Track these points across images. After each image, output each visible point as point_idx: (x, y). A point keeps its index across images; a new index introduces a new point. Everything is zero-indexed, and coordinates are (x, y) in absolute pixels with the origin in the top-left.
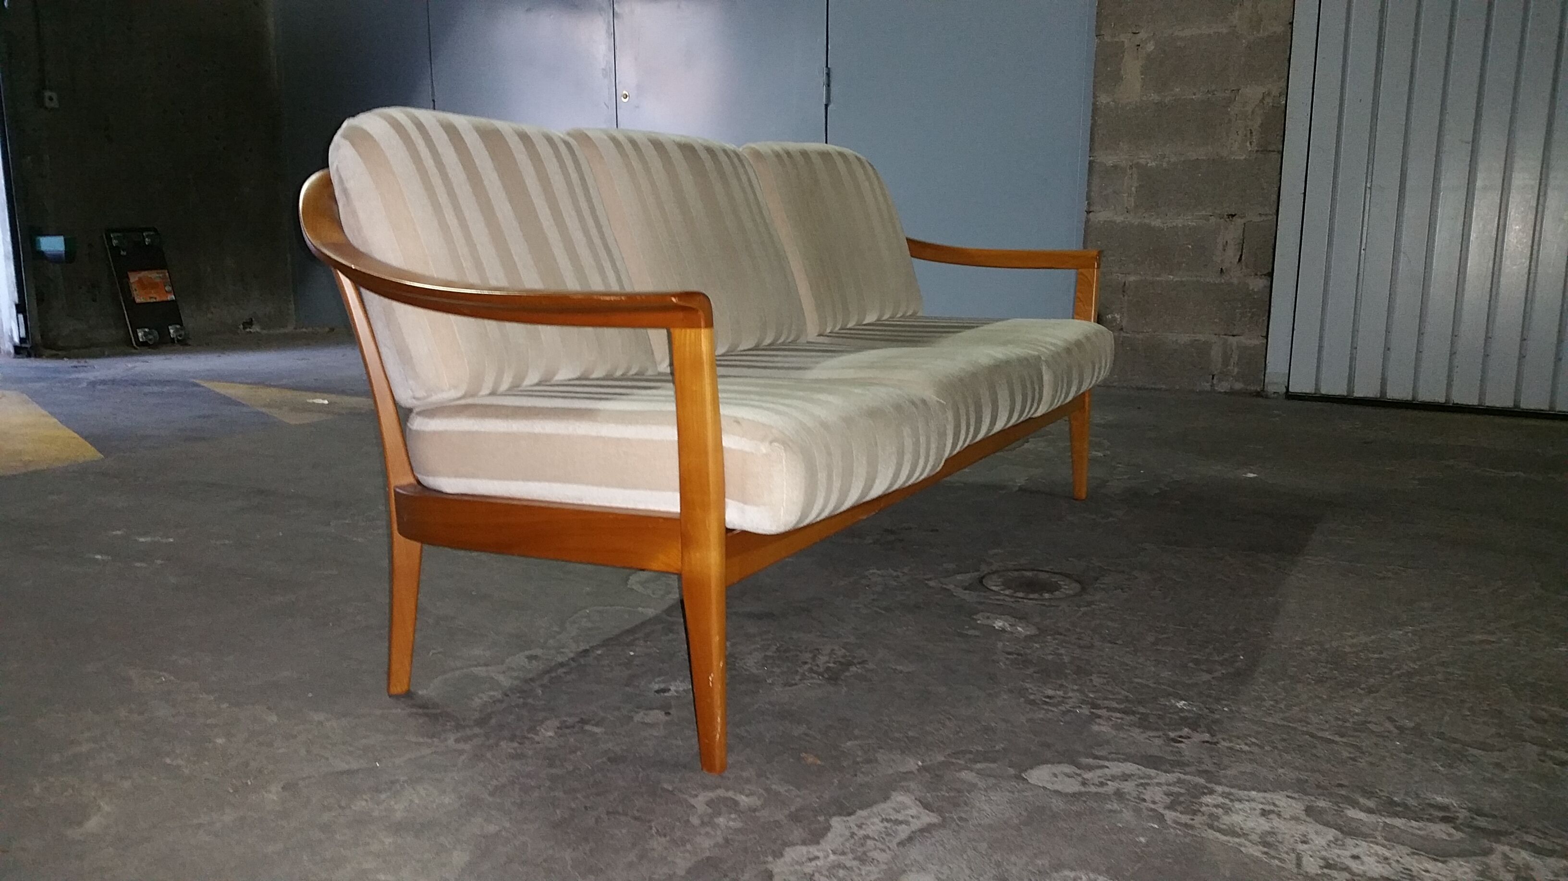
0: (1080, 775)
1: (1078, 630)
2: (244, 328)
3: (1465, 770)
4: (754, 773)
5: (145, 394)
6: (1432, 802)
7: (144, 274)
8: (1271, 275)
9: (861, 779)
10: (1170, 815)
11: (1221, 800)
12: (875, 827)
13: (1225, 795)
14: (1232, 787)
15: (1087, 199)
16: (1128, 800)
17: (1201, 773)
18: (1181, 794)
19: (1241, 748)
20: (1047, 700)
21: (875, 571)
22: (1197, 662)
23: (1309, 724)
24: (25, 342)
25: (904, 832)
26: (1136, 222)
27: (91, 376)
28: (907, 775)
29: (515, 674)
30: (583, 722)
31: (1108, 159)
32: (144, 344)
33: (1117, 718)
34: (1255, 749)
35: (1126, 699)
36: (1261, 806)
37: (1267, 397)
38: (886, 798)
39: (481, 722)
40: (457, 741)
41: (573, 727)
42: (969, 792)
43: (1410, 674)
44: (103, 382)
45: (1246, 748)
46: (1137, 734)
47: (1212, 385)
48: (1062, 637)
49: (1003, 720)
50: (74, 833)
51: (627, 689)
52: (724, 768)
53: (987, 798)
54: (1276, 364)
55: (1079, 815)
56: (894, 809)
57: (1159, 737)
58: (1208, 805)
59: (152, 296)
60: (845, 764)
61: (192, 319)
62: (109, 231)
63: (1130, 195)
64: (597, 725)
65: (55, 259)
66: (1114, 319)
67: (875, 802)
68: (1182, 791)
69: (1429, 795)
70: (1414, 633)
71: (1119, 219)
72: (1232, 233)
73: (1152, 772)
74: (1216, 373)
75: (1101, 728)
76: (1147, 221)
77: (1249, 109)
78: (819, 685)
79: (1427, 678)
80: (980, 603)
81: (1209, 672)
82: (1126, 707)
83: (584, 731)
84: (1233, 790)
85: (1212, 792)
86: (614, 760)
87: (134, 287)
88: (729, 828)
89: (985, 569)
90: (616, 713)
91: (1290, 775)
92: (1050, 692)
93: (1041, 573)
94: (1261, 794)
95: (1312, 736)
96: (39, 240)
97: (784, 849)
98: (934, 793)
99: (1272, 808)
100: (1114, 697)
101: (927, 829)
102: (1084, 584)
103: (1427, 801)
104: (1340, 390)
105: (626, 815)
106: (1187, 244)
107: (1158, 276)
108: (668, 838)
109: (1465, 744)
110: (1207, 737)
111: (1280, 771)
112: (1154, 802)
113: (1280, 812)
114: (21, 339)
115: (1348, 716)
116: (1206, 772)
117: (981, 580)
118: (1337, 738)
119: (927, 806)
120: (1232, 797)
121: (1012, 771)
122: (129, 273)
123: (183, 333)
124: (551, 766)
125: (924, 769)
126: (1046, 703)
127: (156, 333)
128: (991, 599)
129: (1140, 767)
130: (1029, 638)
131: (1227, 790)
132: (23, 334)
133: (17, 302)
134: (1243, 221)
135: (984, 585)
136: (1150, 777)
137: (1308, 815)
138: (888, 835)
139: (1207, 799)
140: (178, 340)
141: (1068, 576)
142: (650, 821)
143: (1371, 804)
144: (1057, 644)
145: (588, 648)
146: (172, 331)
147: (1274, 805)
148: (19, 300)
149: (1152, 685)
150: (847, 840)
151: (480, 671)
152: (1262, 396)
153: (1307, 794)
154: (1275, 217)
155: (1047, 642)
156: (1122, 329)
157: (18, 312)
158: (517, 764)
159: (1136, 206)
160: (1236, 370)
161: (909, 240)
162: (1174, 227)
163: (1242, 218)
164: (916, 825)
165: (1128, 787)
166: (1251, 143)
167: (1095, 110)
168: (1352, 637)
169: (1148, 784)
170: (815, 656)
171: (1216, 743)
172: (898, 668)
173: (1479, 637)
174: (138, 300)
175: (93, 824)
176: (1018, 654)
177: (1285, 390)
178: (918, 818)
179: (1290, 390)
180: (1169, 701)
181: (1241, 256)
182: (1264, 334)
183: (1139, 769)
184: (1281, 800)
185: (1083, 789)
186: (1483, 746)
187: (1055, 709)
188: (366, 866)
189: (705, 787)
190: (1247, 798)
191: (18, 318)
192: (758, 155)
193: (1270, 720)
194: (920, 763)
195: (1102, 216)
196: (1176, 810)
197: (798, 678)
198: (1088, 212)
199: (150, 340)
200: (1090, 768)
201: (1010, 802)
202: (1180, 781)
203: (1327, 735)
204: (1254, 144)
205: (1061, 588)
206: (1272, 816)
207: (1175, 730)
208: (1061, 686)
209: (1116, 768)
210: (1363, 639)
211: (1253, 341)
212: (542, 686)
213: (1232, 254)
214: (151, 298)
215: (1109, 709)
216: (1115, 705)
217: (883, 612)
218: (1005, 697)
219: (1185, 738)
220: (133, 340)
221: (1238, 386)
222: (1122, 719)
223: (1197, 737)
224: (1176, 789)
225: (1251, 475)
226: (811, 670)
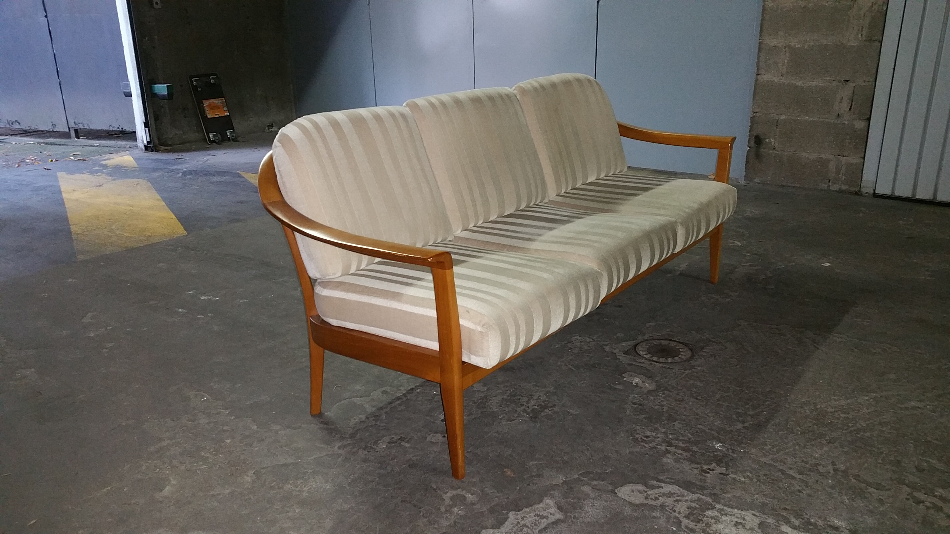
0: (646, 492)
1: (679, 388)
2: (268, 129)
3: (860, 503)
4: (478, 480)
5: (211, 183)
6: (832, 524)
7: (212, 101)
8: (869, 119)
9: (532, 487)
10: (685, 522)
11: (716, 513)
12: (530, 518)
13: (720, 511)
14: (725, 506)
15: (757, 67)
16: (667, 511)
17: (710, 495)
18: (696, 508)
19: (740, 479)
20: (645, 439)
21: (578, 337)
22: (739, 415)
23: (785, 464)
24: (150, 144)
25: (544, 523)
26: (786, 82)
27: (184, 167)
28: (555, 487)
29: (374, 404)
30: (401, 439)
31: (771, 41)
32: (214, 142)
33: (679, 454)
34: (747, 481)
35: (689, 441)
36: (736, 520)
37: (861, 195)
38: (541, 501)
39: (352, 436)
40: (339, 448)
41: (396, 442)
42: (584, 500)
43: (858, 431)
44: (190, 173)
45: (742, 479)
46: (687, 466)
47: (829, 186)
48: (668, 392)
49: (617, 451)
50: (158, 496)
51: (428, 418)
52: (463, 477)
53: (593, 504)
54: (868, 175)
55: (637, 518)
56: (543, 508)
57: (697, 468)
58: (707, 517)
59: (216, 113)
60: (525, 477)
61: (240, 125)
62: (191, 77)
63: (783, 64)
64: (408, 442)
65: (163, 97)
66: (770, 142)
67: (534, 504)
68: (697, 506)
69: (832, 519)
70: (874, 399)
71: (776, 80)
72: (847, 92)
73: (685, 492)
74: (831, 179)
75: (668, 460)
76: (793, 82)
77: (862, 13)
78: (526, 421)
79: (868, 434)
80: (631, 365)
81: (743, 422)
82: (686, 446)
83: (401, 446)
84: (725, 508)
85: (713, 508)
86: (412, 466)
87: (206, 109)
88: (458, 514)
89: (640, 338)
90: (419, 434)
91: (759, 499)
92: (648, 433)
93: (672, 342)
94: (740, 512)
95: (783, 472)
96: (154, 87)
97: (482, 531)
98: (566, 500)
99: (742, 521)
100: (683, 438)
101: (556, 523)
102: (694, 350)
103: (829, 523)
104: (907, 193)
105: (410, 503)
106: (817, 98)
107: (799, 116)
108: (427, 519)
109: (869, 484)
110: (723, 470)
111: (756, 496)
112: (679, 513)
113: (745, 524)
114: (148, 142)
115: (809, 459)
116: (715, 494)
117: (635, 346)
118: (797, 476)
119: (560, 508)
120: (723, 512)
121: (610, 487)
122: (204, 101)
123: (234, 135)
124: (381, 468)
125: (565, 482)
126: (643, 441)
127: (219, 136)
128: (636, 362)
129: (680, 489)
130: (650, 392)
131: (722, 507)
132: (149, 140)
133: (145, 121)
134: (854, 85)
135: (637, 352)
136: (683, 496)
137: (759, 528)
138: (536, 525)
139: (709, 513)
140: (232, 139)
141: (686, 345)
142: (420, 508)
143: (796, 522)
144: (663, 398)
145: (413, 387)
146: (228, 133)
147: (744, 519)
148: (146, 120)
149: (707, 431)
150: (514, 527)
151: (357, 400)
152: (859, 195)
153: (764, 514)
154: (874, 83)
155: (659, 396)
156: (774, 149)
157: (145, 127)
158: (364, 465)
159: (788, 73)
160: (844, 177)
161: (620, 126)
162: (810, 86)
163: (853, 83)
164: (552, 519)
165: (669, 501)
166: (862, 35)
167: (764, 10)
168: (835, 400)
169: (680, 500)
170: (529, 400)
171: (728, 475)
172: (571, 411)
173: (913, 404)
174: (209, 117)
175: (167, 490)
176: (639, 405)
177: (872, 192)
178: (554, 515)
179: (876, 192)
180: (712, 443)
181: (851, 107)
182: (863, 156)
183: (679, 490)
184: (748, 516)
185: (645, 502)
186: (878, 487)
187: (646, 445)
188: (285, 525)
189: (452, 488)
190: (731, 513)
191: (145, 130)
192: (523, 91)
193: (763, 459)
194: (564, 479)
195: (765, 77)
196: (689, 519)
197: (516, 415)
198: (758, 75)
199: (217, 139)
200: (653, 487)
201: (604, 508)
202: (699, 499)
203: (791, 472)
204: (864, 36)
205: (680, 354)
206: (740, 527)
207: (708, 464)
208: (656, 429)
209: (668, 488)
210: (843, 402)
211: (854, 160)
212: (386, 413)
213: (845, 106)
214: (216, 115)
215: (677, 447)
216: (681, 444)
217: (574, 369)
218: (623, 435)
219: (711, 470)
220: (207, 139)
221: (844, 188)
222: (681, 454)
223: (719, 470)
224: (693, 505)
225: (827, 264)
226: (524, 411)
